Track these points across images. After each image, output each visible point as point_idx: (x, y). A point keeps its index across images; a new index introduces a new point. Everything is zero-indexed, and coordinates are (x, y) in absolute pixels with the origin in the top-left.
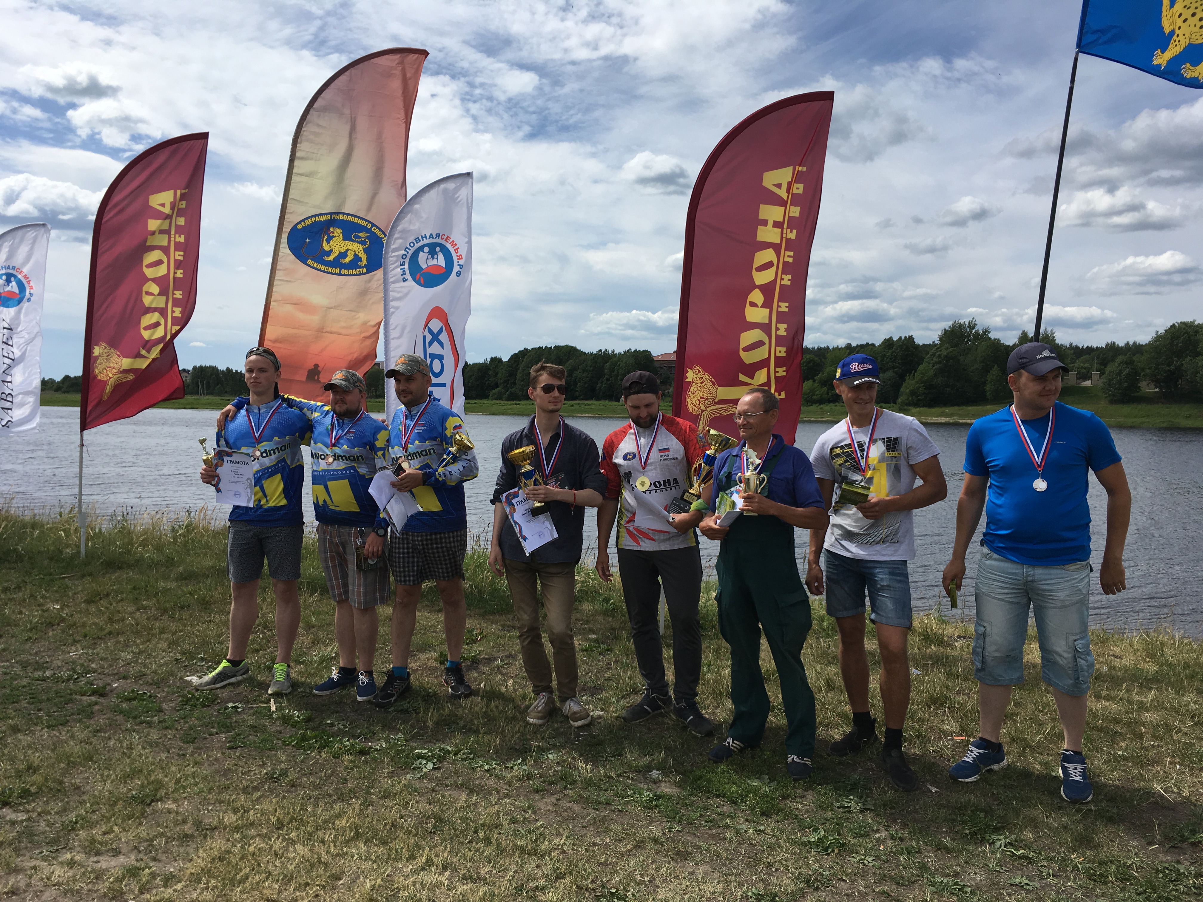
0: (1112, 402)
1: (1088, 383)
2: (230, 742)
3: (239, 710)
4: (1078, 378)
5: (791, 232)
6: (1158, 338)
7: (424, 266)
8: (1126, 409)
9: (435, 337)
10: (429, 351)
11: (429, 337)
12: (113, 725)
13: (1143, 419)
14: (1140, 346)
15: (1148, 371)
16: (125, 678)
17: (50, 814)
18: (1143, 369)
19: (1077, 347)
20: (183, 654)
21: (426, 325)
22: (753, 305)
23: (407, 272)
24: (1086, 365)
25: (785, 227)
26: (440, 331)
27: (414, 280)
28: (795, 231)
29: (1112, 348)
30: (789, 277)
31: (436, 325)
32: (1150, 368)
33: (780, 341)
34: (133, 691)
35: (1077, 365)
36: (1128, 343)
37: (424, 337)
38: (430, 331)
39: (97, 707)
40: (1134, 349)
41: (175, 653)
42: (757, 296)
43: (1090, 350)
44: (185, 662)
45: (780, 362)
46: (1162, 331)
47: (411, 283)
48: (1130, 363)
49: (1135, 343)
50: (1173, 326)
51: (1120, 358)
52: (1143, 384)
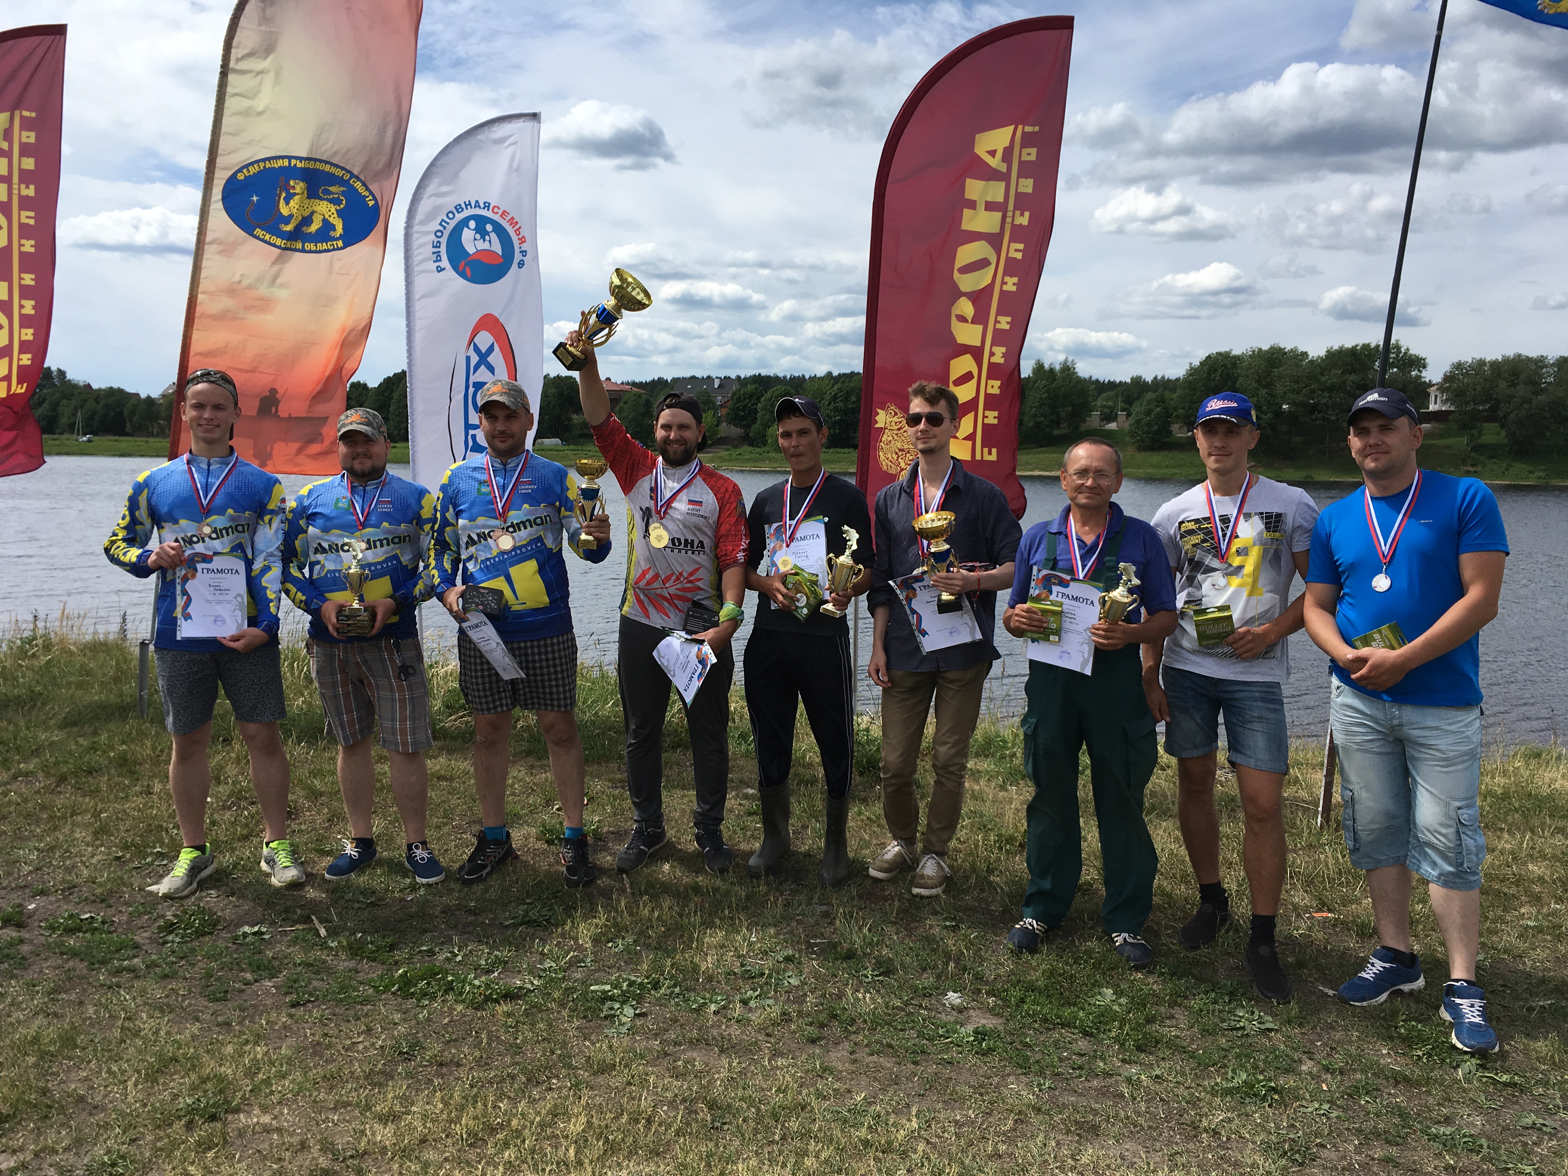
0: (1141, 449)
1: (1113, 426)
2: (287, 994)
3: (266, 937)
4: (1102, 420)
5: (1022, 215)
6: (1193, 372)
7: (471, 250)
8: (1156, 458)
9: (483, 358)
10: (473, 379)
11: (475, 359)
12: (70, 980)
13: (1174, 471)
14: (1169, 380)
15: (1180, 411)
16: (43, 893)
17: (57, 1152)
18: (1176, 409)
19: (1097, 381)
20: (126, 847)
21: (471, 340)
22: (962, 319)
23: (444, 257)
24: (1110, 403)
25: (1011, 207)
26: (491, 349)
27: (456, 269)
28: (1027, 214)
29: (1137, 381)
30: (1015, 280)
31: (485, 340)
32: (1183, 408)
33: (994, 371)
34: (71, 916)
35: (1099, 404)
36: (1156, 378)
37: (468, 359)
38: (477, 349)
39: (25, 949)
40: (1162, 385)
41: (109, 848)
42: (966, 307)
43: (1112, 385)
44: (131, 860)
45: (991, 402)
46: (1196, 363)
47: (450, 273)
48: (1161, 401)
49: (1163, 377)
50: (1209, 357)
51: (1149, 395)
52: (1175, 427)
